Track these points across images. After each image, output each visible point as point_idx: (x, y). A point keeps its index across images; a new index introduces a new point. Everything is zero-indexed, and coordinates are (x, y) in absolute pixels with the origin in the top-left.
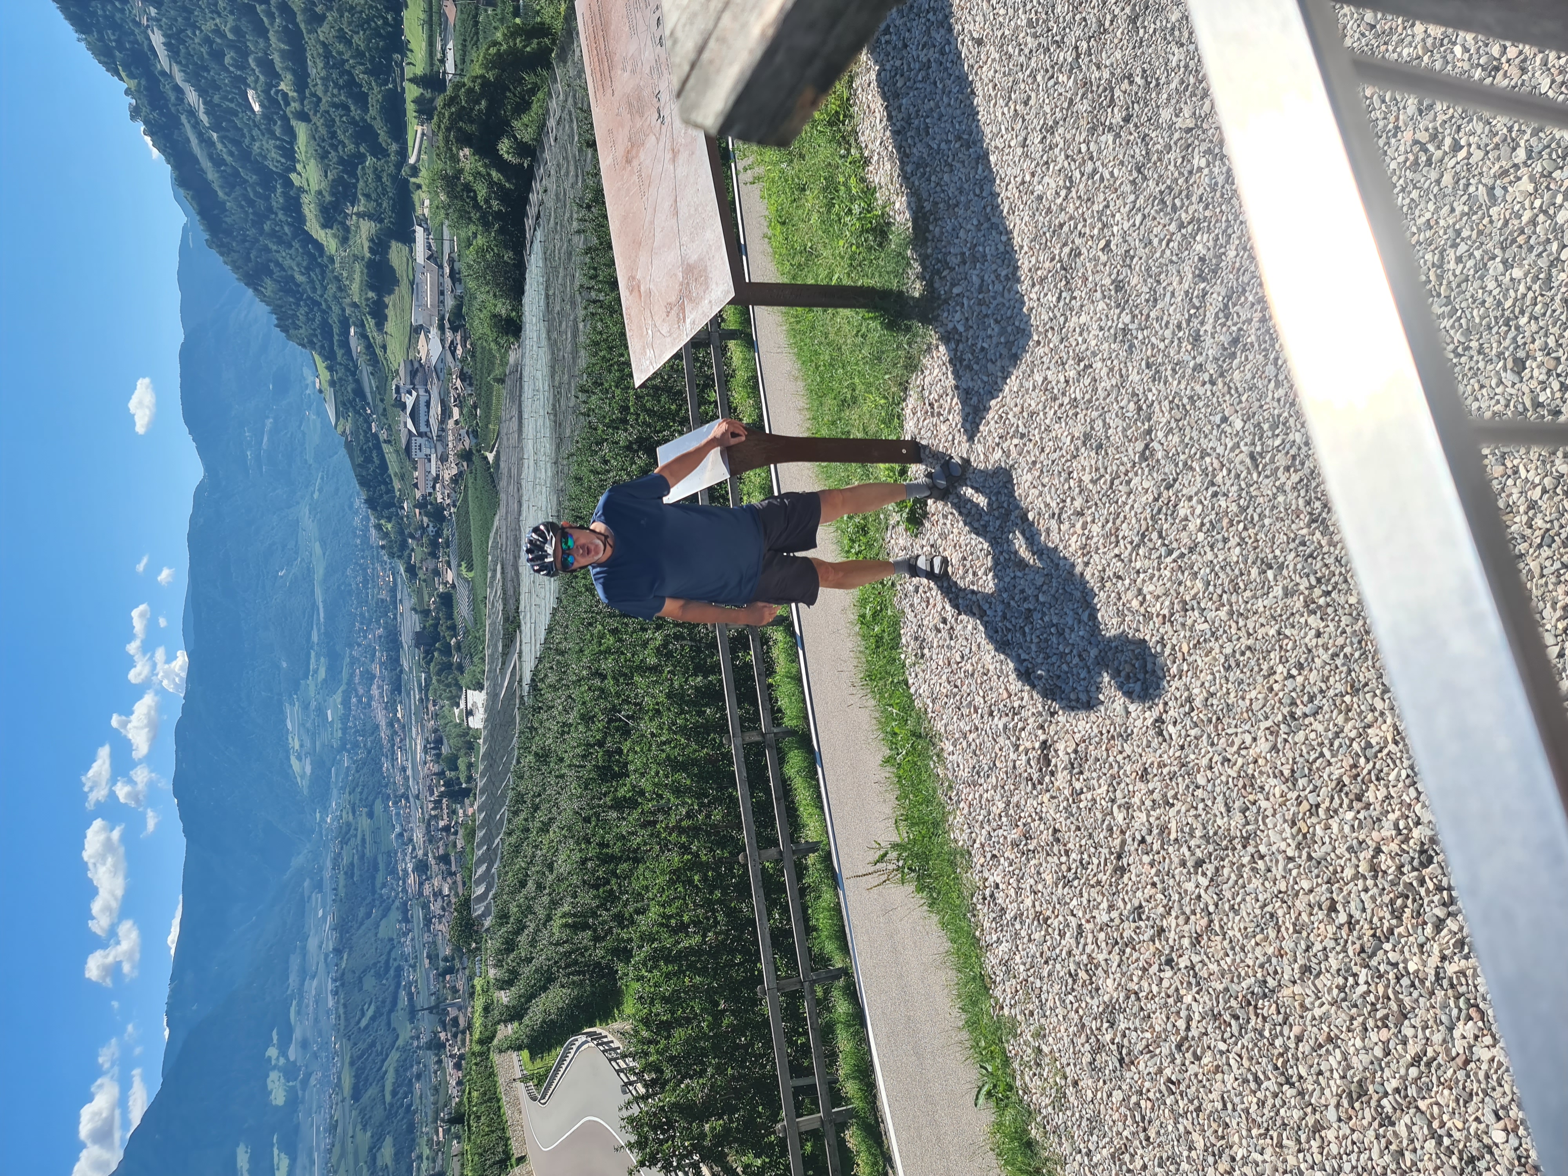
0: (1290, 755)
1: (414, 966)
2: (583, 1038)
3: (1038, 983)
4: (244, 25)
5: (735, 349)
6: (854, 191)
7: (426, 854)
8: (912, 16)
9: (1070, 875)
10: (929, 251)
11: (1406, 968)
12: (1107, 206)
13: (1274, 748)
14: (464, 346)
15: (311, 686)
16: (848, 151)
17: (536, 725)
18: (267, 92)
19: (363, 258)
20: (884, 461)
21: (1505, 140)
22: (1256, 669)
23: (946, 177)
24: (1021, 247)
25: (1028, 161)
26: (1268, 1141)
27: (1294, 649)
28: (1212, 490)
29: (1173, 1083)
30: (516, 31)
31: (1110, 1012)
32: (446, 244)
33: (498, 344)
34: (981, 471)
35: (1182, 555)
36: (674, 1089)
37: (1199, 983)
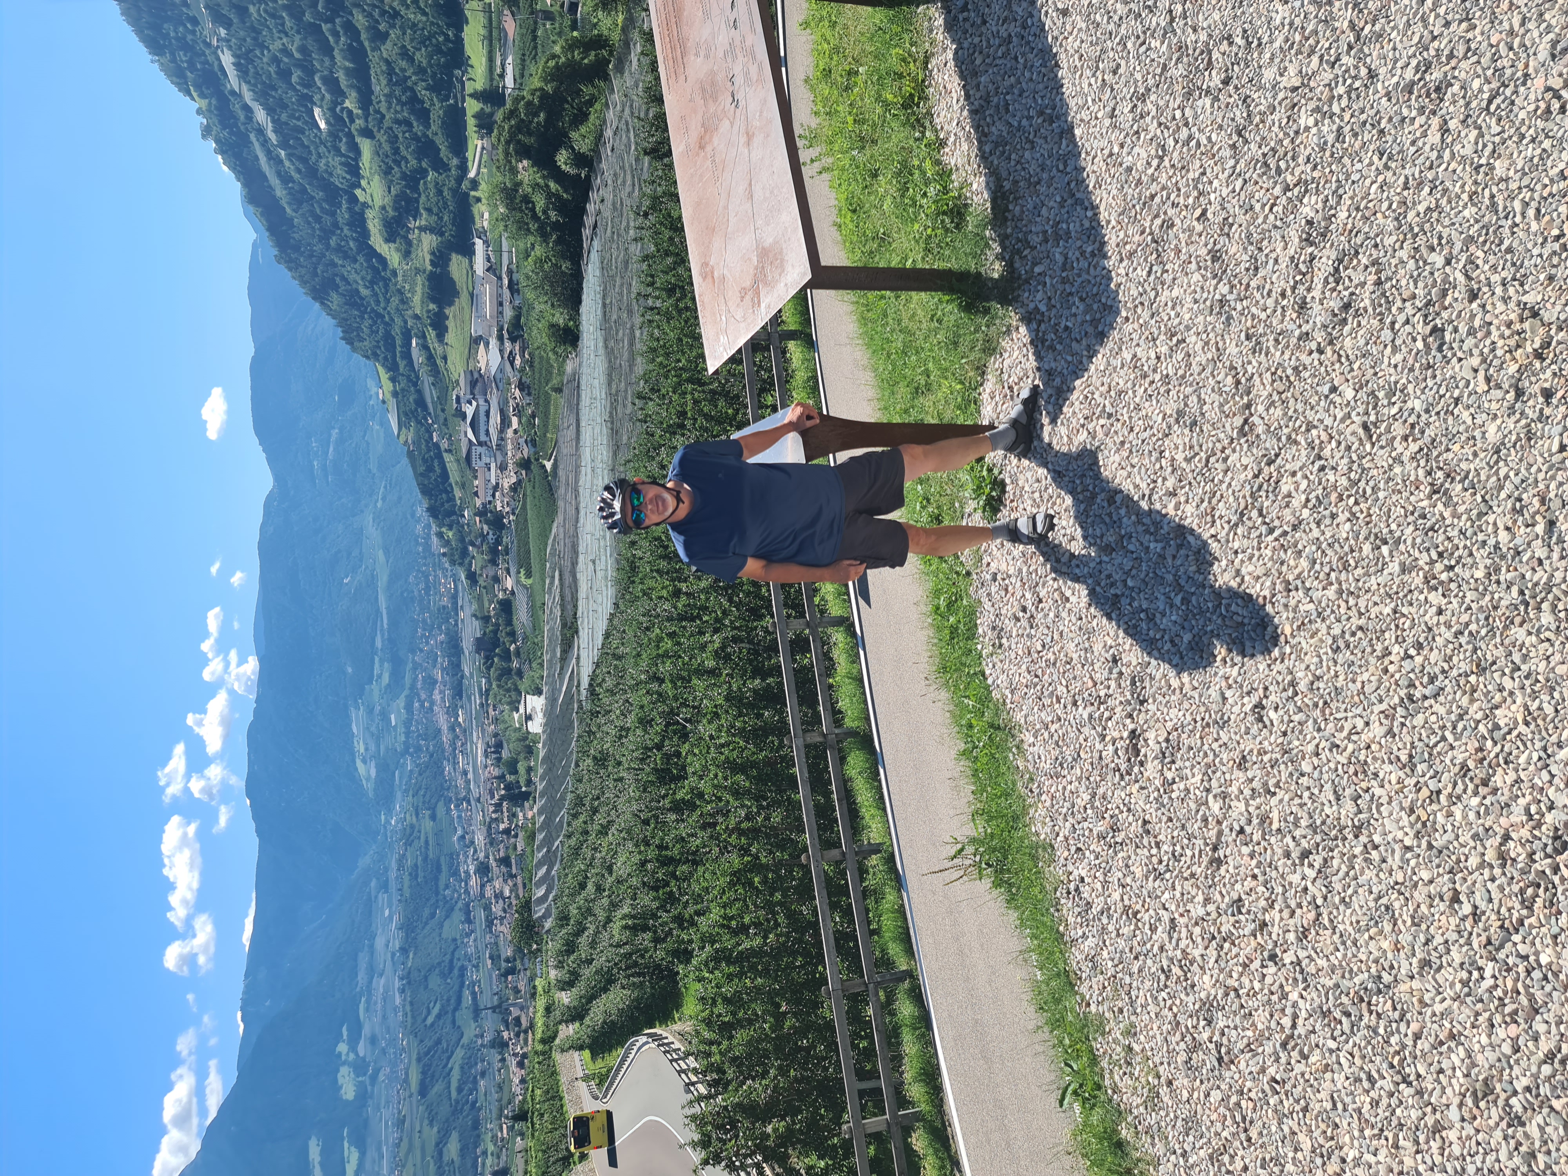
0: (1408, 739)
1: (476, 966)
2: (644, 1039)
3: (1127, 980)
4: (311, 44)
5: (794, 349)
6: (929, 174)
7: (487, 857)
9: (1162, 868)
10: (1009, 231)
11: (1537, 961)
12: (1204, 174)
13: (1390, 732)
14: (522, 356)
15: (375, 690)
16: (923, 133)
17: (594, 729)
18: (332, 110)
19: (425, 271)
22: (1369, 649)
23: (1027, 155)
24: (1108, 222)
25: (1117, 132)
26: (1383, 1141)
27: (1411, 628)
28: (1318, 464)
29: (1277, 1082)
30: (572, 45)
31: (1208, 1009)
32: (505, 256)
33: (556, 353)
34: (1064, 454)
35: (1285, 533)
36: (737, 1090)
37: (1306, 980)
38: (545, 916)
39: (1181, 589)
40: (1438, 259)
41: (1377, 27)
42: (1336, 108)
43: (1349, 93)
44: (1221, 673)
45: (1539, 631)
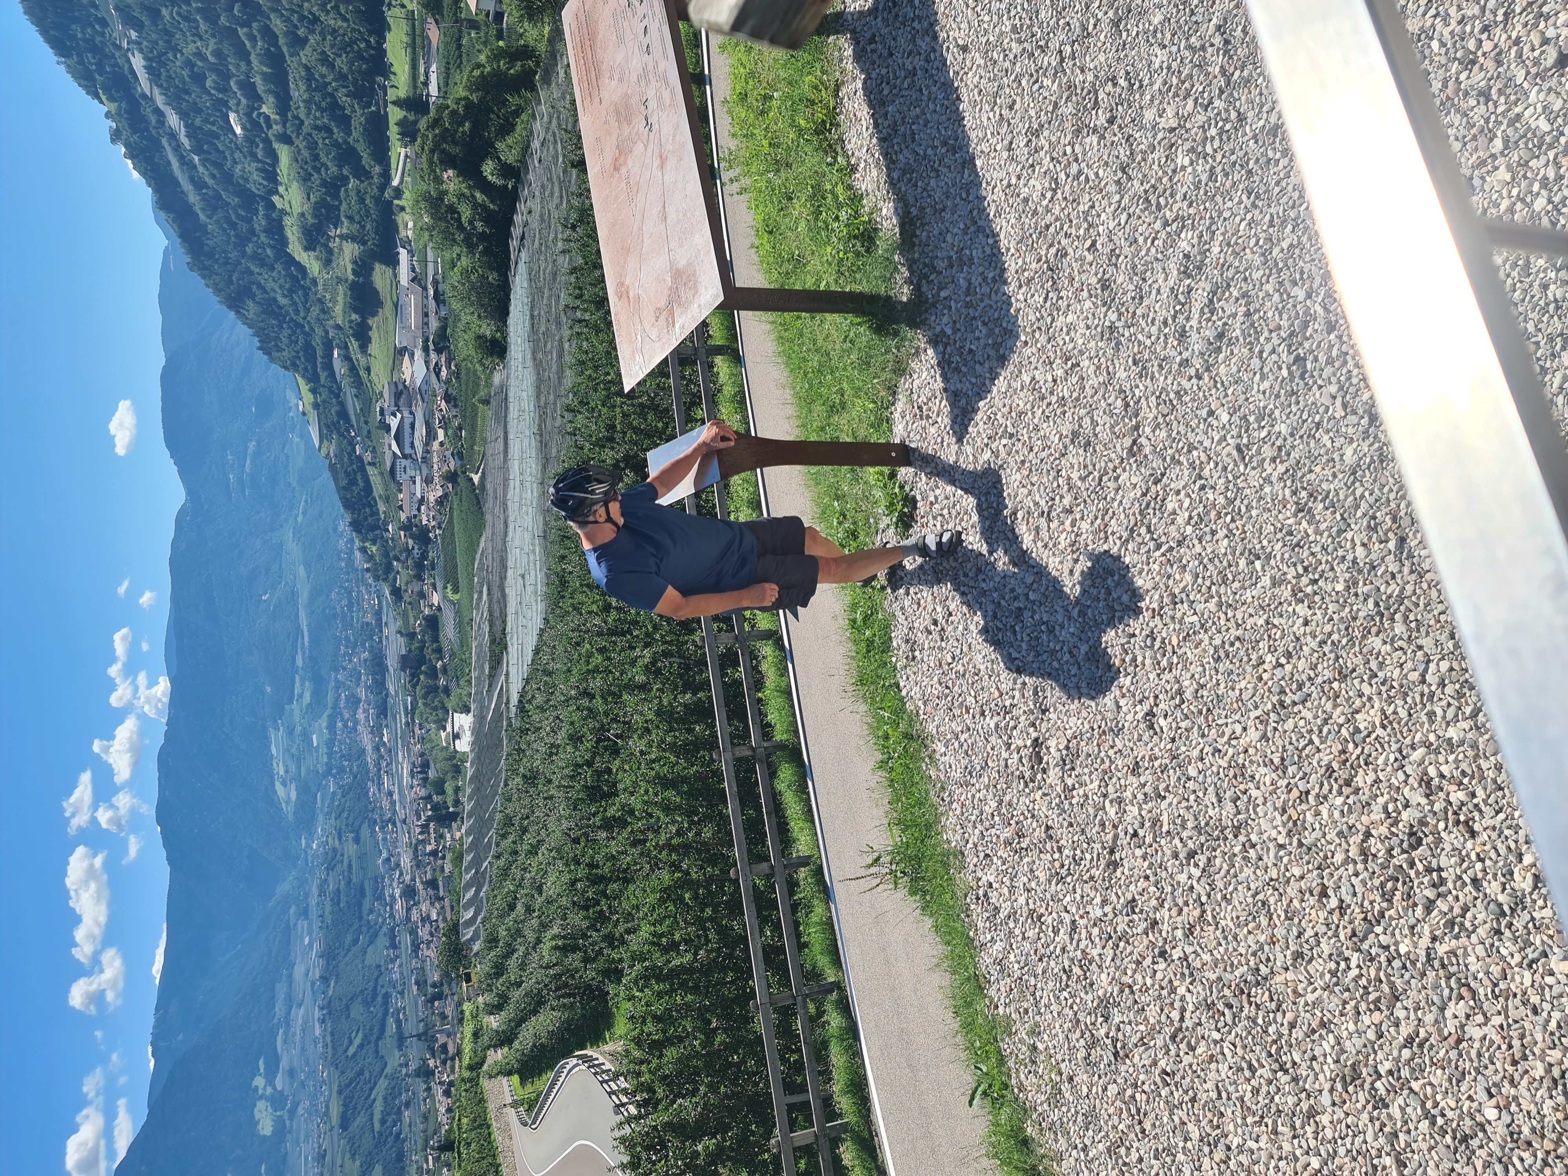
0: (1280, 743)
1: (402, 993)
2: (574, 1061)
3: (1032, 981)
4: (226, 48)
5: (721, 364)
6: (841, 199)
7: (413, 880)
8: (897, 25)
9: (1064, 872)
10: (916, 255)
11: (1397, 951)
12: (1093, 207)
13: (1264, 737)
14: (449, 367)
15: (296, 710)
16: (835, 158)
17: (524, 747)
18: (249, 115)
19: (346, 281)
20: (873, 464)
21: (1482, 131)
22: (1245, 659)
23: (933, 182)
24: (1008, 249)
25: (1014, 164)
26: (1263, 1128)
27: (1282, 638)
28: (1199, 483)
29: (1168, 1074)
30: (497, 55)
31: (1105, 1006)
32: (431, 266)
33: (483, 365)
34: (970, 472)
35: (1171, 549)
36: (667, 1109)
37: (1191, 973)
38: (473, 939)
40: (1299, 293)
41: (1246, 73)
42: (1209, 149)
43: (1220, 135)
45: (1392, 641)
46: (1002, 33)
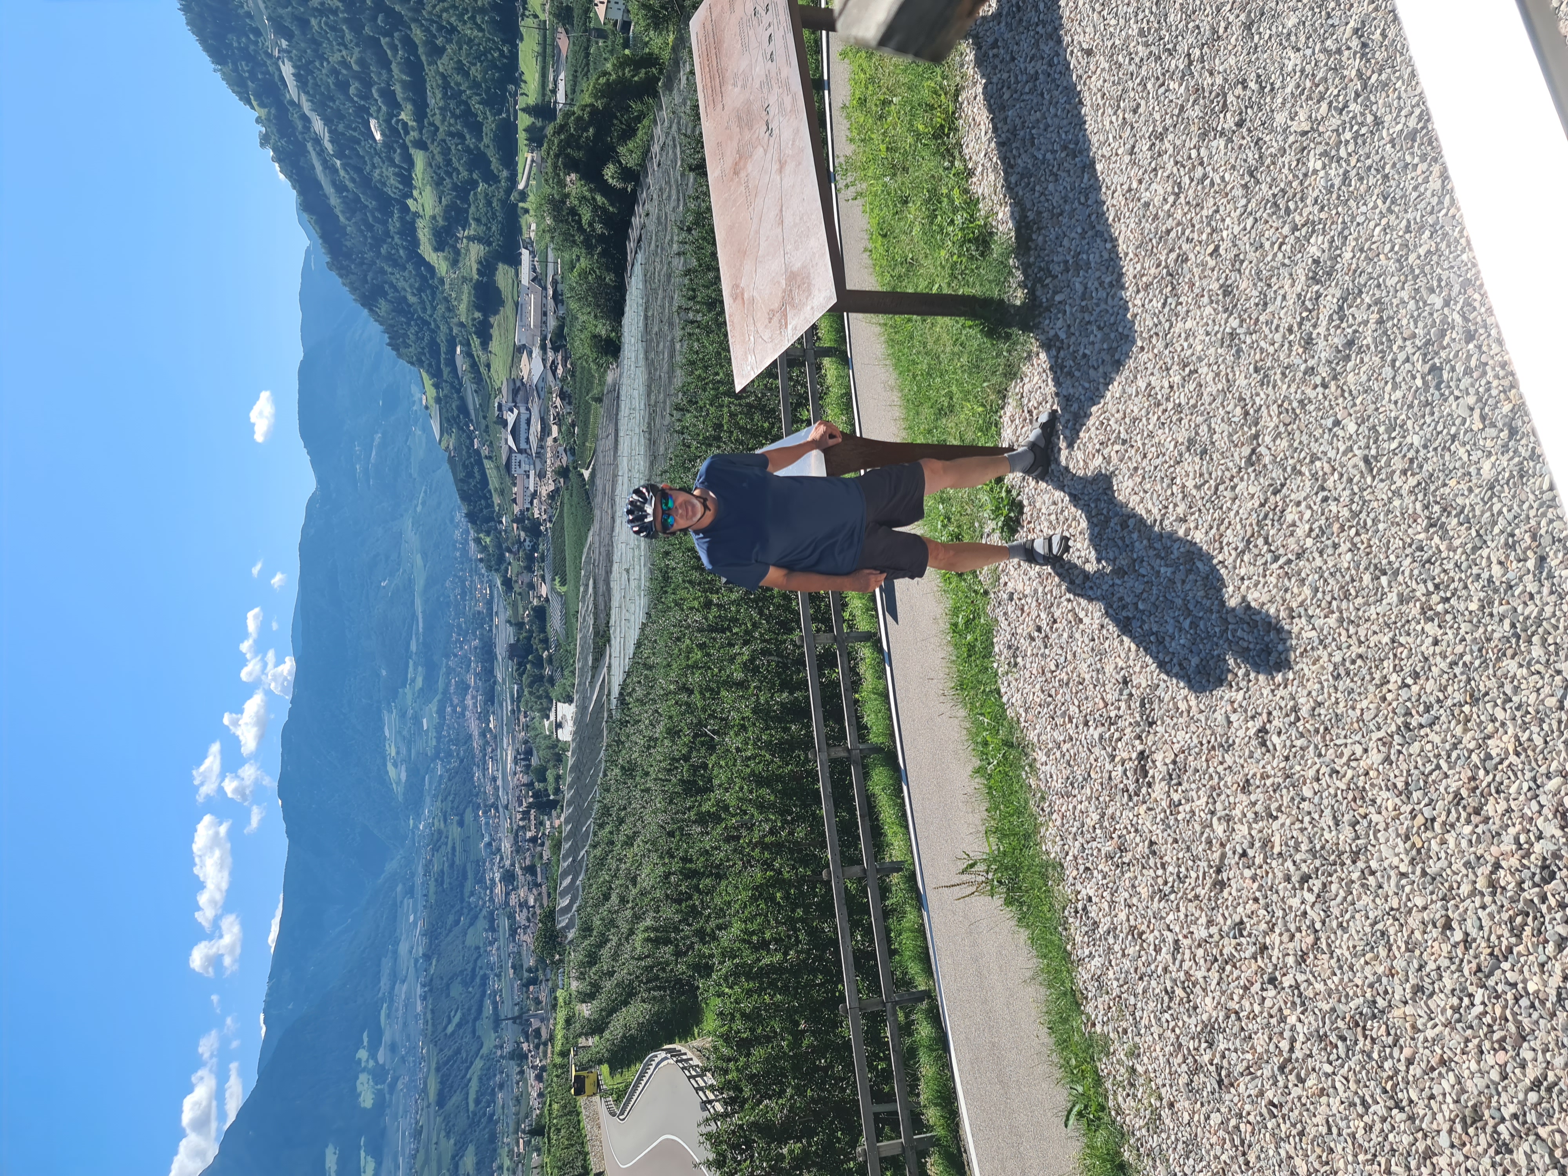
0: (1404, 767)
1: (499, 976)
2: (662, 1054)
3: (1132, 1000)
4: (369, 57)
5: (829, 366)
6: (957, 203)
7: (513, 865)
8: (1021, 29)
9: (1167, 889)
10: (1032, 259)
11: (1525, 989)
12: (1217, 211)
13: (1387, 759)
14: (564, 365)
15: (408, 694)
16: (952, 163)
17: (623, 739)
18: (388, 121)
19: (471, 280)
22: (1368, 677)
23: (1051, 187)
24: (1126, 254)
25: (1136, 168)
26: (1376, 1167)
27: (1409, 658)
28: (1321, 495)
29: (1275, 1106)
30: (623, 63)
31: (1209, 1032)
32: (551, 267)
33: (597, 364)
34: (1080, 478)
35: (1289, 562)
36: (753, 1109)
37: (1304, 1003)
38: (568, 927)
39: (1189, 612)
40: (1436, 301)
41: (1384, 77)
42: (1343, 153)
43: (1355, 138)
44: (1226, 697)
45: (1529, 664)
46: (1128, 37)
